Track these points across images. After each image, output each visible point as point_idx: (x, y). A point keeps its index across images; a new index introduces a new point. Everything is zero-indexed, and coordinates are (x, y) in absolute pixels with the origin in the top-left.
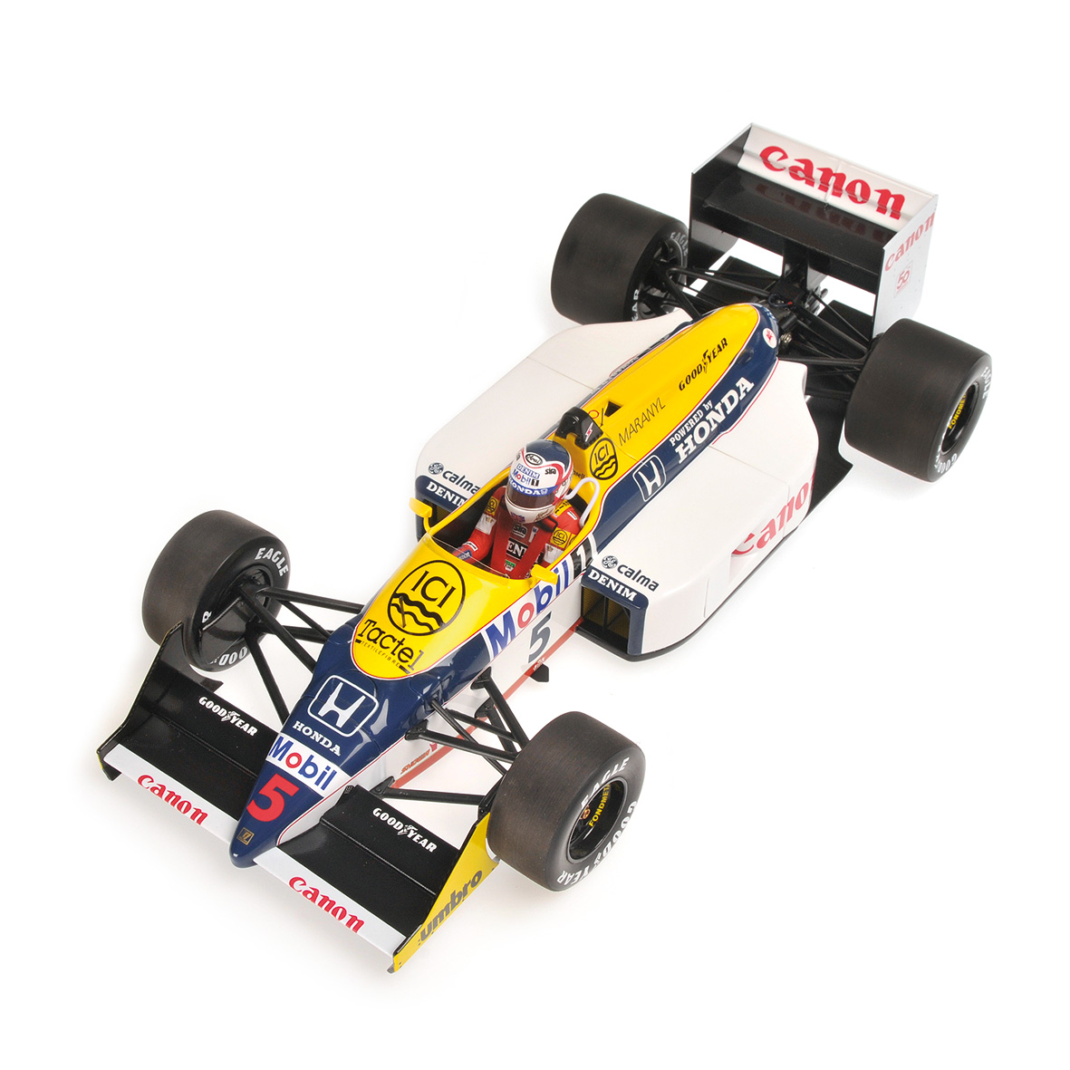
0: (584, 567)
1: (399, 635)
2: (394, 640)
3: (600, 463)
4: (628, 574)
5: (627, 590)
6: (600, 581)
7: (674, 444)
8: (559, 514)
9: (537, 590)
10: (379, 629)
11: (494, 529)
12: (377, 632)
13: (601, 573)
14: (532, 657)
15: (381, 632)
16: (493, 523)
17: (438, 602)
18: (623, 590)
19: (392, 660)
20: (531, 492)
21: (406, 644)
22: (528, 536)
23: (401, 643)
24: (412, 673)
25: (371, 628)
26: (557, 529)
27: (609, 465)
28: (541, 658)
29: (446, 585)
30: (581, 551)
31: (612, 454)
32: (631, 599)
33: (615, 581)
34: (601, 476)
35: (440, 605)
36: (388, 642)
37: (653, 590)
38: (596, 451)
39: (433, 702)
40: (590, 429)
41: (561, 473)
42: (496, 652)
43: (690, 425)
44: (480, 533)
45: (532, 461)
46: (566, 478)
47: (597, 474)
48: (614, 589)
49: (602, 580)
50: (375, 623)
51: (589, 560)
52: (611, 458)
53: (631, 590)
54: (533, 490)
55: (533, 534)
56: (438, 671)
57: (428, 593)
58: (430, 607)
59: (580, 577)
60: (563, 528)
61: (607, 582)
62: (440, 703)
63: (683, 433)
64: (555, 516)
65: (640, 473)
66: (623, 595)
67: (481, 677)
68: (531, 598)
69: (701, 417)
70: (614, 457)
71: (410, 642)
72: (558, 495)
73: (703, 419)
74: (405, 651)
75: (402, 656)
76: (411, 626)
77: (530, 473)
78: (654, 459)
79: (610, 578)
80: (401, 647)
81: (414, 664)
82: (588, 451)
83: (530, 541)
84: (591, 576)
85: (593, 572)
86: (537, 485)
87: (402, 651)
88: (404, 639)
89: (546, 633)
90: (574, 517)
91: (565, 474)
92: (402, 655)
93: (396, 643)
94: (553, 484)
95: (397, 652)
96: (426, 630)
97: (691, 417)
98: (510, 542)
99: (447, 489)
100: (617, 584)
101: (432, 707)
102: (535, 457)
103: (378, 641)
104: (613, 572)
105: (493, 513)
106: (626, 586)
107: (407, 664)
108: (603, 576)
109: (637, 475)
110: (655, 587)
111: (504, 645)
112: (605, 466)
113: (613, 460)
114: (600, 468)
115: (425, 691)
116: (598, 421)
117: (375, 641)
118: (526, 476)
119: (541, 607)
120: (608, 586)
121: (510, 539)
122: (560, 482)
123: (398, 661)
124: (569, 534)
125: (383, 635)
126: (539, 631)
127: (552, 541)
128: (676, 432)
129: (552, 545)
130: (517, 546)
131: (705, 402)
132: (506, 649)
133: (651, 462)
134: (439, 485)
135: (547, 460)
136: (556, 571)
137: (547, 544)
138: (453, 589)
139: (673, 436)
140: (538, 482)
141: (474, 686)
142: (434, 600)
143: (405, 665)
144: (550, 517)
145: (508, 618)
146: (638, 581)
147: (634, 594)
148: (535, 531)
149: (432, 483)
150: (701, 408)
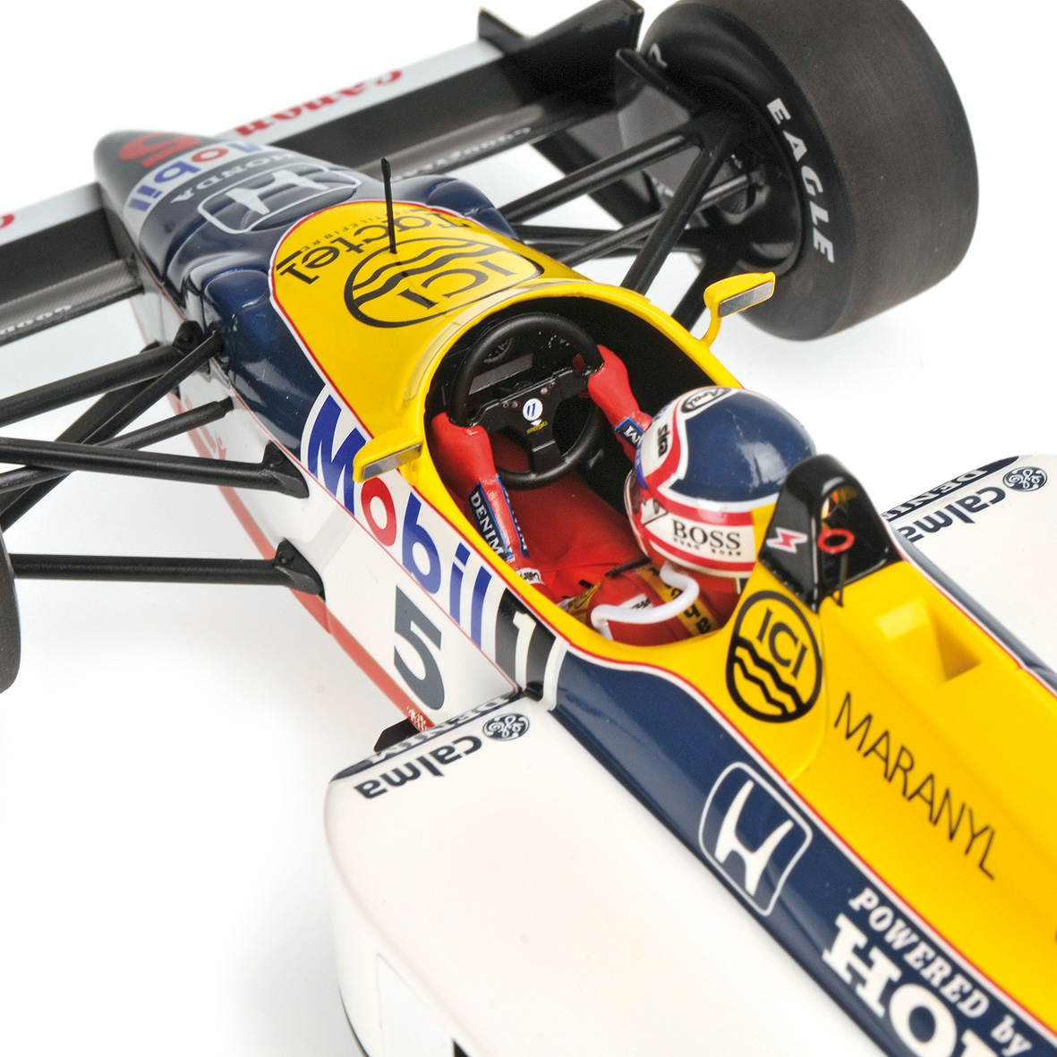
7: (855, 904)
27: (775, 692)
43: (927, 963)
63: (898, 937)
65: (748, 786)
69: (964, 1007)
73: (962, 1023)
97: (956, 970)
113: (791, 707)
128: (898, 915)
131: (1021, 1027)
139: (884, 901)
150: (997, 1011)
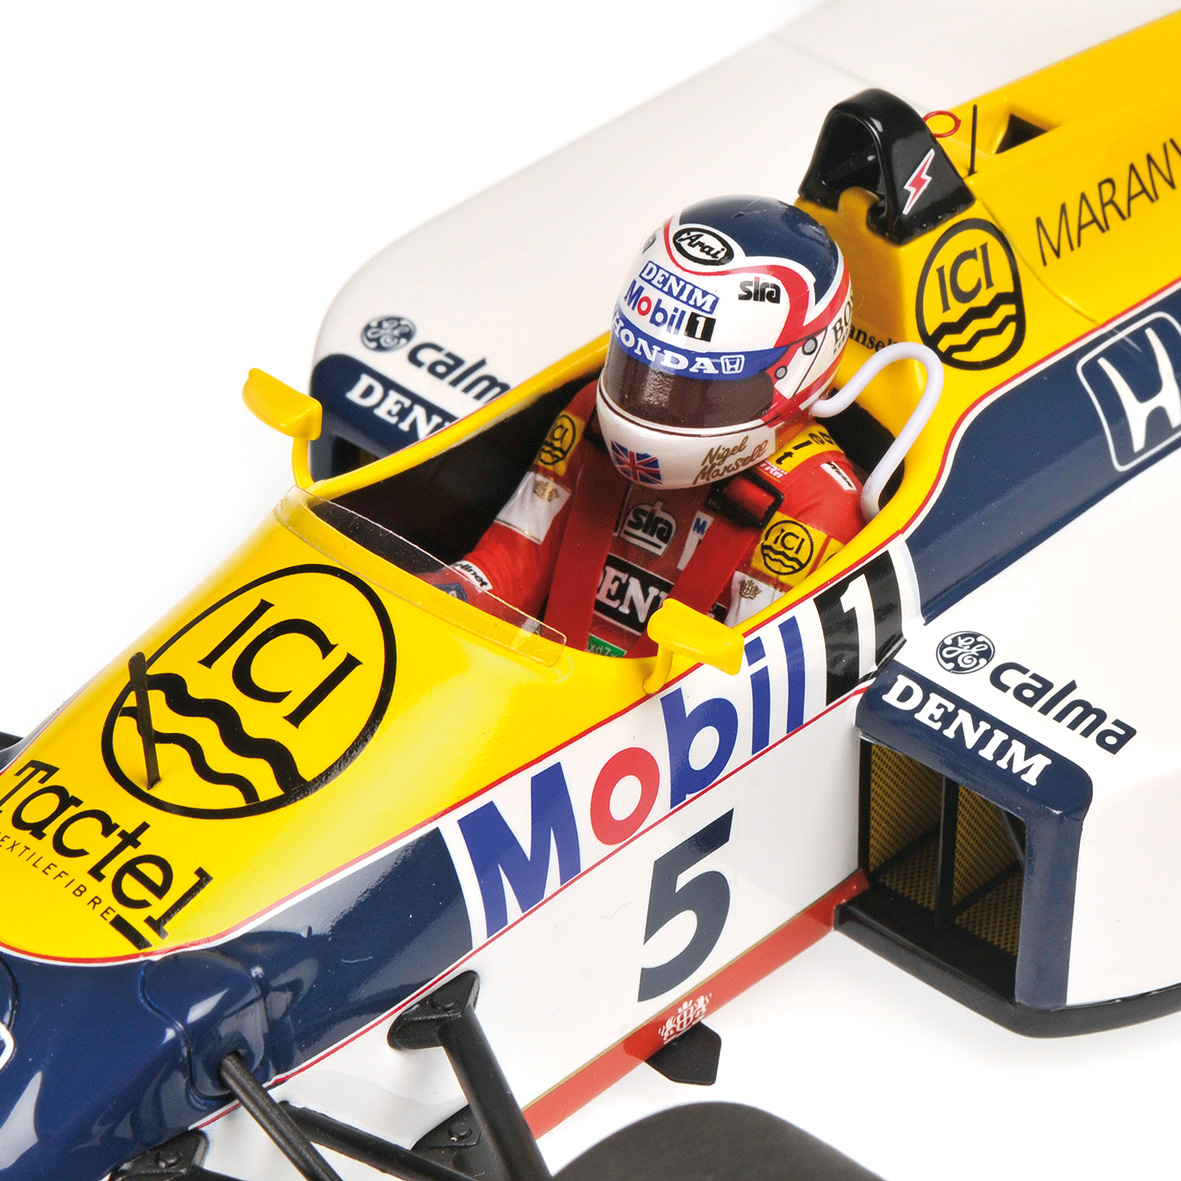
0: (867, 664)
1: (128, 812)
2: (108, 827)
3: (957, 311)
4: (1028, 693)
5: (1017, 748)
6: (922, 717)
8: (789, 465)
9: (672, 705)
10: (60, 791)
11: (560, 525)
12: (52, 801)
13: (929, 687)
14: (653, 982)
15: (66, 800)
16: (558, 505)
17: (290, 705)
18: (1004, 747)
19: (88, 896)
20: (684, 363)
21: (148, 845)
22: (677, 549)
23: (130, 839)
24: (160, 947)
25: (34, 785)
26: (778, 516)
27: (993, 322)
28: (692, 996)
29: (326, 647)
30: (858, 598)
31: (1004, 284)
32: (1031, 778)
33: (978, 715)
34: (956, 356)
35: (296, 718)
36: (85, 835)
37: (1113, 749)
38: (946, 258)
39: (230, 1063)
40: (923, 171)
41: (798, 307)
42: (496, 920)
44: (510, 537)
45: (696, 252)
46: (820, 325)
47: (943, 345)
48: (970, 742)
49: (929, 714)
50: (51, 770)
51: (890, 640)
52: (1001, 299)
53: (1033, 748)
54: (691, 356)
55: (693, 539)
56: (259, 949)
57: (260, 675)
58: (259, 720)
59: (852, 702)
60: (800, 515)
61: (947, 719)
62: (260, 1076)
64: (776, 471)
65: (1103, 363)
66: (1003, 764)
67: (430, 1003)
68: (648, 732)
70: (1015, 297)
71: (166, 836)
72: (787, 387)
74: (143, 868)
75: (132, 888)
76: (178, 779)
77: (685, 293)
78: (1161, 327)
79: (961, 704)
80: (129, 853)
81: (168, 915)
82: (912, 254)
83: (682, 565)
84: (891, 698)
85: (903, 682)
86: (707, 335)
87: (130, 868)
88: (144, 827)
89: (712, 899)
90: (843, 481)
91: (814, 311)
92: (128, 879)
93: (115, 840)
94: (768, 341)
95: (109, 871)
96: (233, 798)
98: (612, 572)
99: (417, 400)
100: (984, 726)
101: (223, 1084)
102: (707, 240)
103: (50, 831)
104: (975, 687)
105: (561, 468)
106: (1014, 734)
107: (144, 913)
108: (935, 699)
109: (1093, 370)
110: (1122, 741)
111: (531, 895)
112: (977, 325)
114: (956, 328)
115: (197, 1012)
116: (956, 149)
117: (37, 830)
118: (669, 304)
119: (689, 783)
120: (950, 733)
121: (613, 562)
122: (795, 336)
123: (109, 899)
124: (819, 536)
125: (72, 811)
126: (684, 879)
127: (757, 563)
129: (757, 574)
130: (634, 588)
132: (542, 914)
133: (1150, 334)
134: (389, 385)
135: (749, 253)
136: (755, 651)
137: (738, 575)
138: (350, 663)
140: (710, 324)
141: (404, 1036)
142: (276, 697)
143: (136, 918)
144: (754, 475)
145: (549, 791)
146: (1059, 718)
147: (1040, 762)
148: (700, 528)
149: (365, 381)
